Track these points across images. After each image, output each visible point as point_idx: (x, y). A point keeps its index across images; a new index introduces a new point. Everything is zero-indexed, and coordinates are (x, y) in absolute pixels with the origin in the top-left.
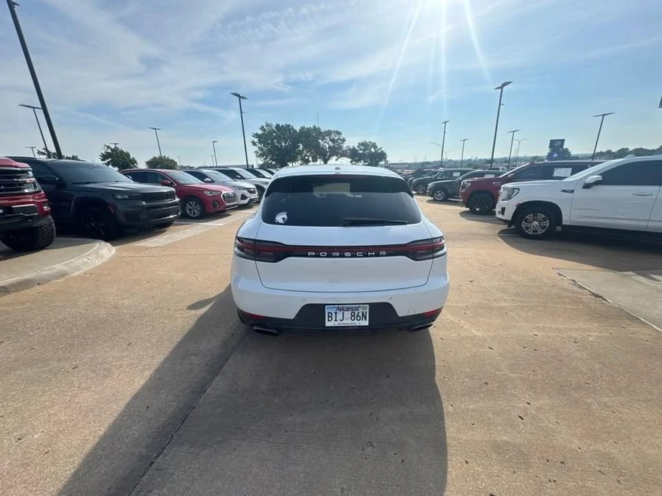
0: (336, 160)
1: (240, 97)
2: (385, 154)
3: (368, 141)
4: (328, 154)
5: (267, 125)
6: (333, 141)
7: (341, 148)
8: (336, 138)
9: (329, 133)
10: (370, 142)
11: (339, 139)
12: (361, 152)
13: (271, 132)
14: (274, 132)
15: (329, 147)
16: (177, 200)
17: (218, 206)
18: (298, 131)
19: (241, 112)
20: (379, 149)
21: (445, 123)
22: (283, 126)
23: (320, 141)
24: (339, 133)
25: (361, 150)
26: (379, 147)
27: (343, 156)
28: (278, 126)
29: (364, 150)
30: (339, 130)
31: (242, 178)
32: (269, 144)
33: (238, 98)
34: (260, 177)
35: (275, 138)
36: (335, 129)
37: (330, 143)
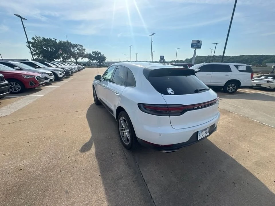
0: (82, 59)
1: (22, 18)
2: (105, 58)
3: (96, 51)
4: (77, 56)
5: (37, 37)
6: (78, 49)
7: (83, 53)
8: (80, 48)
9: (76, 45)
10: (98, 52)
11: (82, 49)
12: (94, 56)
13: (40, 42)
14: (42, 42)
15: (77, 52)
16: (6, 82)
17: (34, 84)
18: (58, 43)
19: (24, 28)
20: (102, 55)
21: (131, 46)
22: (47, 39)
23: (72, 49)
24: (81, 46)
25: (94, 55)
26: (102, 54)
27: (85, 57)
28: (44, 39)
29: (95, 55)
30: (81, 45)
31: (39, 67)
32: (40, 48)
33: (20, 18)
34: (49, 67)
35: (43, 45)
36: (79, 44)
37: (77, 50)
